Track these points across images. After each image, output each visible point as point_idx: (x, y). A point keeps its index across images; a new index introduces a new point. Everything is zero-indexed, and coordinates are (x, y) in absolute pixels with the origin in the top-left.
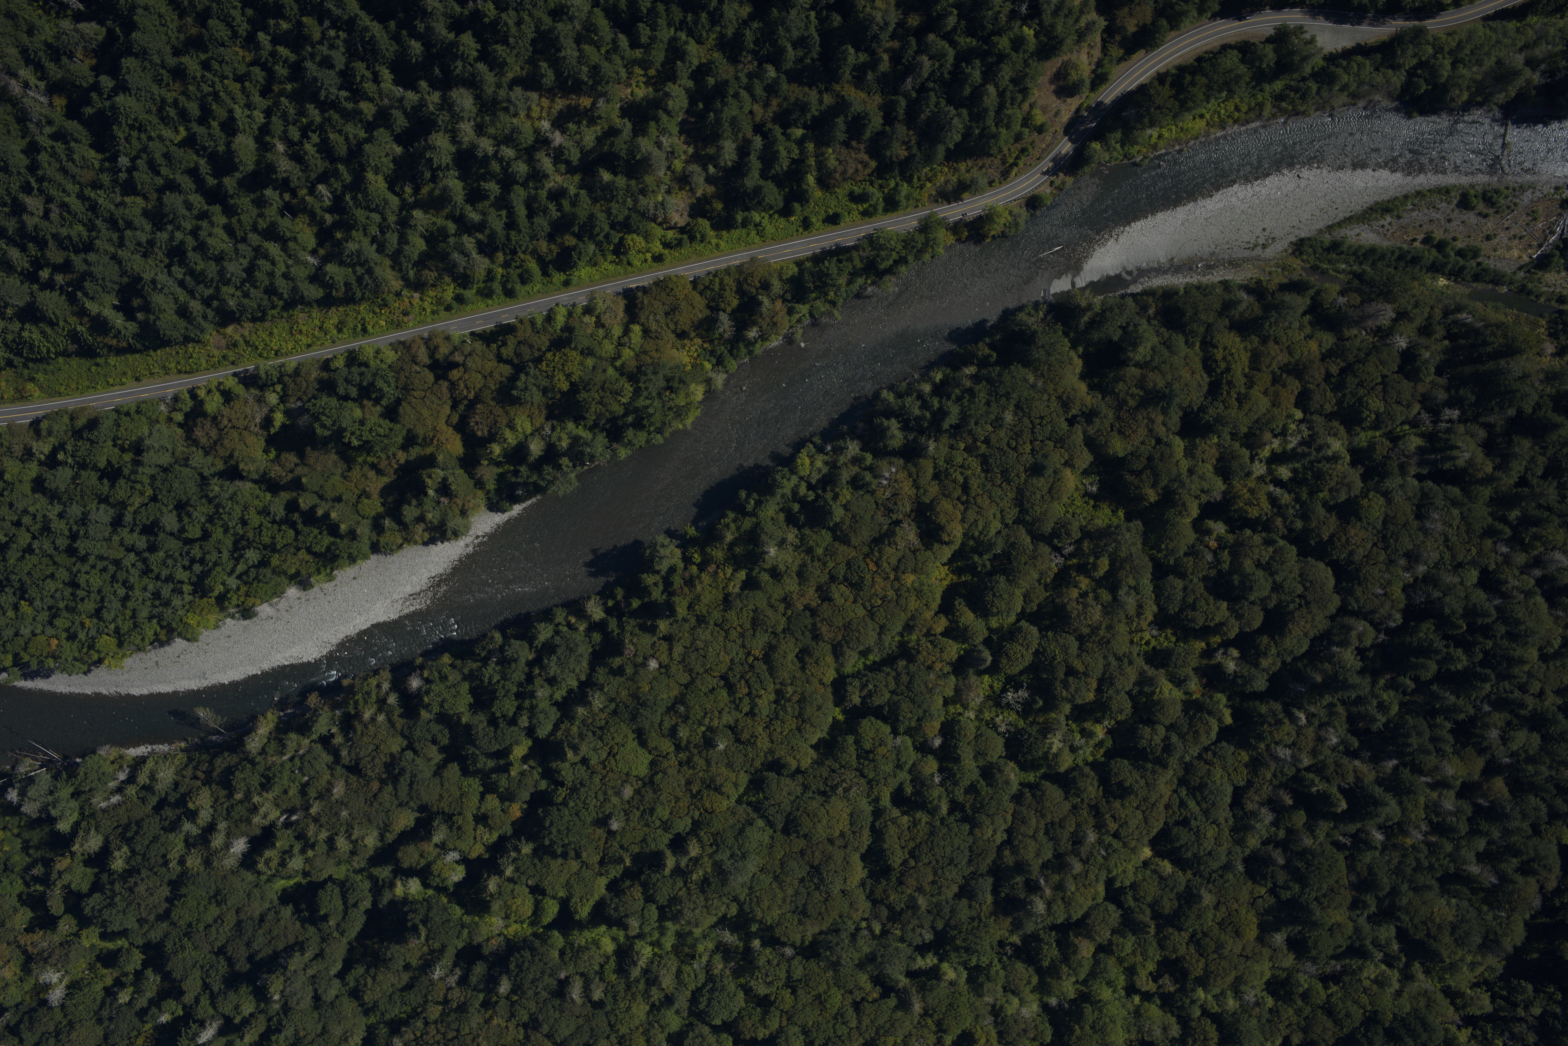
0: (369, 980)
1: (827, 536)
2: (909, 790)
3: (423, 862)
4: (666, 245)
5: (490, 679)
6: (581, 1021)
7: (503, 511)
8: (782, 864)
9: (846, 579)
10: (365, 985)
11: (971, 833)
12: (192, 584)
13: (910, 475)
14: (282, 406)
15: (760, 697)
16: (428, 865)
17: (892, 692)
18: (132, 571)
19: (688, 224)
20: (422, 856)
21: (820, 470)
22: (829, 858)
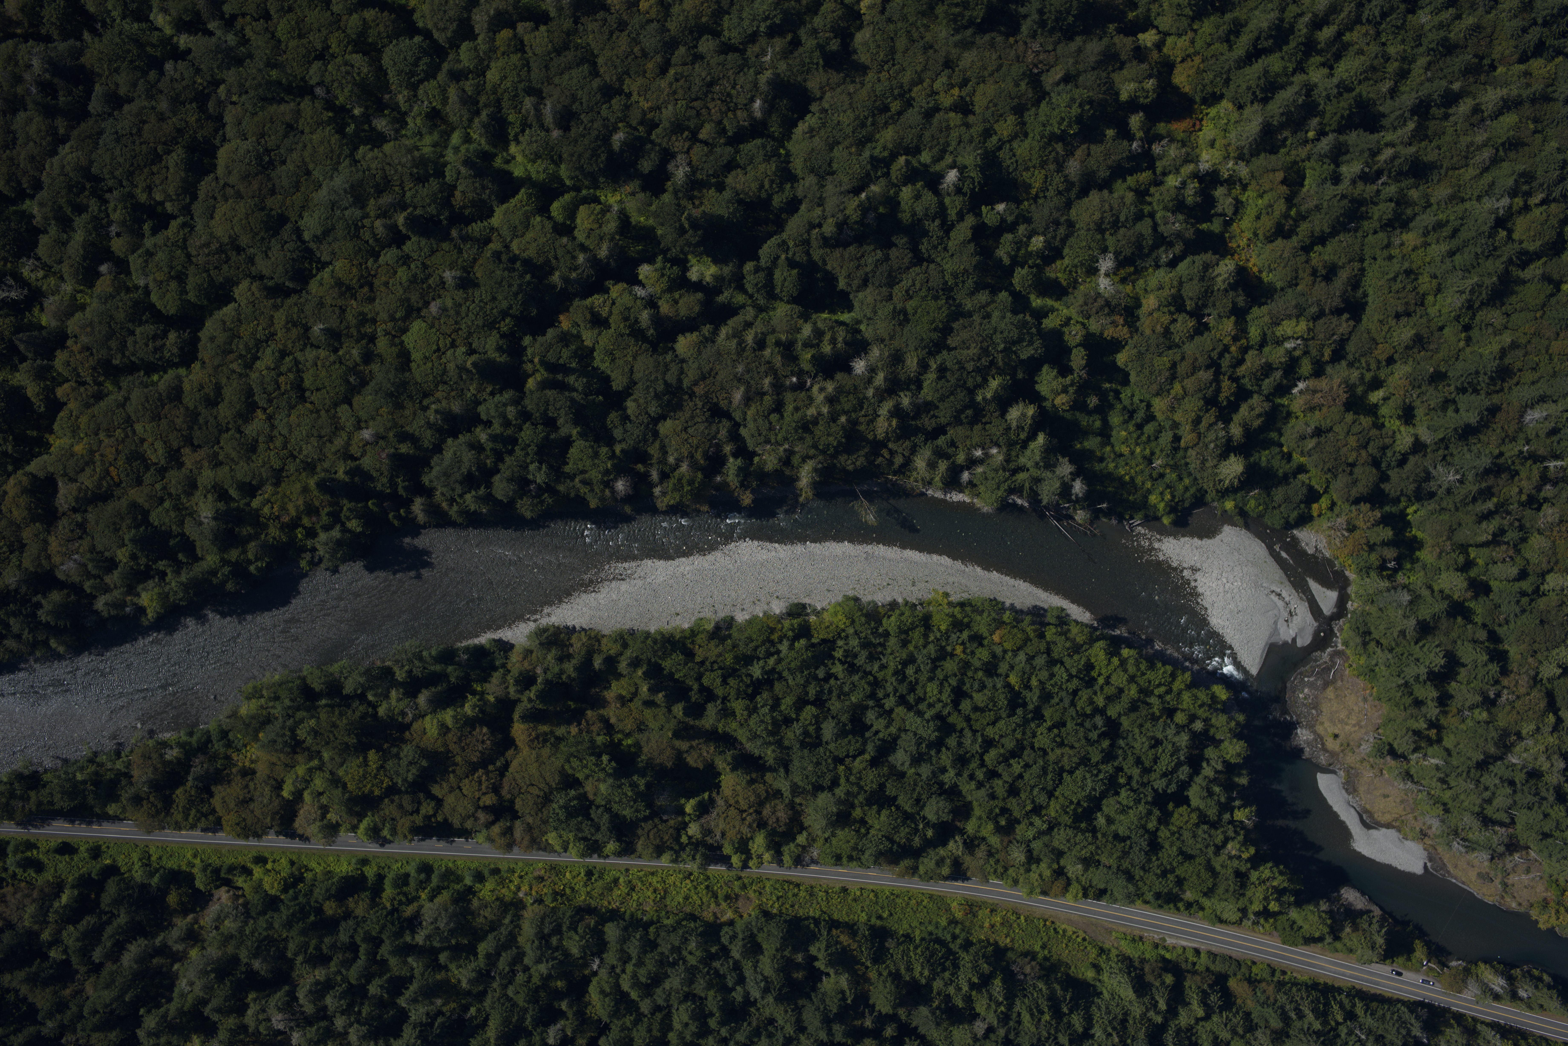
0: (767, 186)
1: (155, 518)
2: (146, 227)
3: (677, 295)
4: (247, 872)
5: (540, 469)
6: (557, 80)
7: (500, 641)
8: (297, 186)
9: (147, 468)
10: (772, 182)
11: (91, 162)
12: (832, 657)
13: (49, 557)
14: (687, 819)
15: (268, 368)
16: (670, 290)
17: (132, 333)
18: (890, 689)
19: (217, 887)
20: (676, 302)
21: (144, 589)
22: (246, 177)
